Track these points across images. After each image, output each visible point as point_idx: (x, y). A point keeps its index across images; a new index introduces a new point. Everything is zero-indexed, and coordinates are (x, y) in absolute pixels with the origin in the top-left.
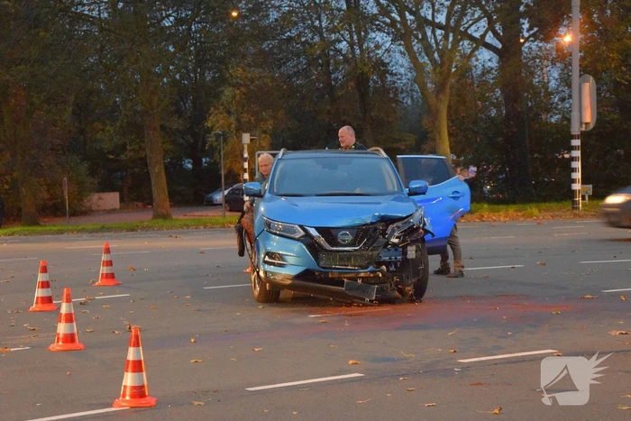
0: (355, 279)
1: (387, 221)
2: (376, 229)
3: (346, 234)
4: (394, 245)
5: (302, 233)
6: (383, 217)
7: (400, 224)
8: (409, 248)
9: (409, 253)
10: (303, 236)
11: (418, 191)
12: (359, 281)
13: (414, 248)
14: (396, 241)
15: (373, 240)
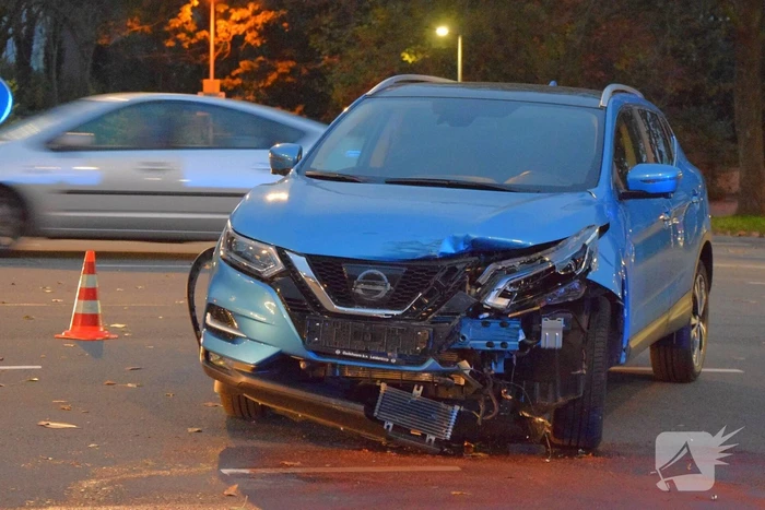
0: (407, 386)
1: (484, 253)
2: (453, 270)
3: (379, 278)
4: (497, 313)
5: (280, 267)
6: (474, 242)
7: (516, 263)
8: (546, 323)
9: (546, 334)
10: (280, 274)
11: (650, 188)
12: (417, 392)
13: (559, 323)
14: (503, 303)
15: (441, 295)
